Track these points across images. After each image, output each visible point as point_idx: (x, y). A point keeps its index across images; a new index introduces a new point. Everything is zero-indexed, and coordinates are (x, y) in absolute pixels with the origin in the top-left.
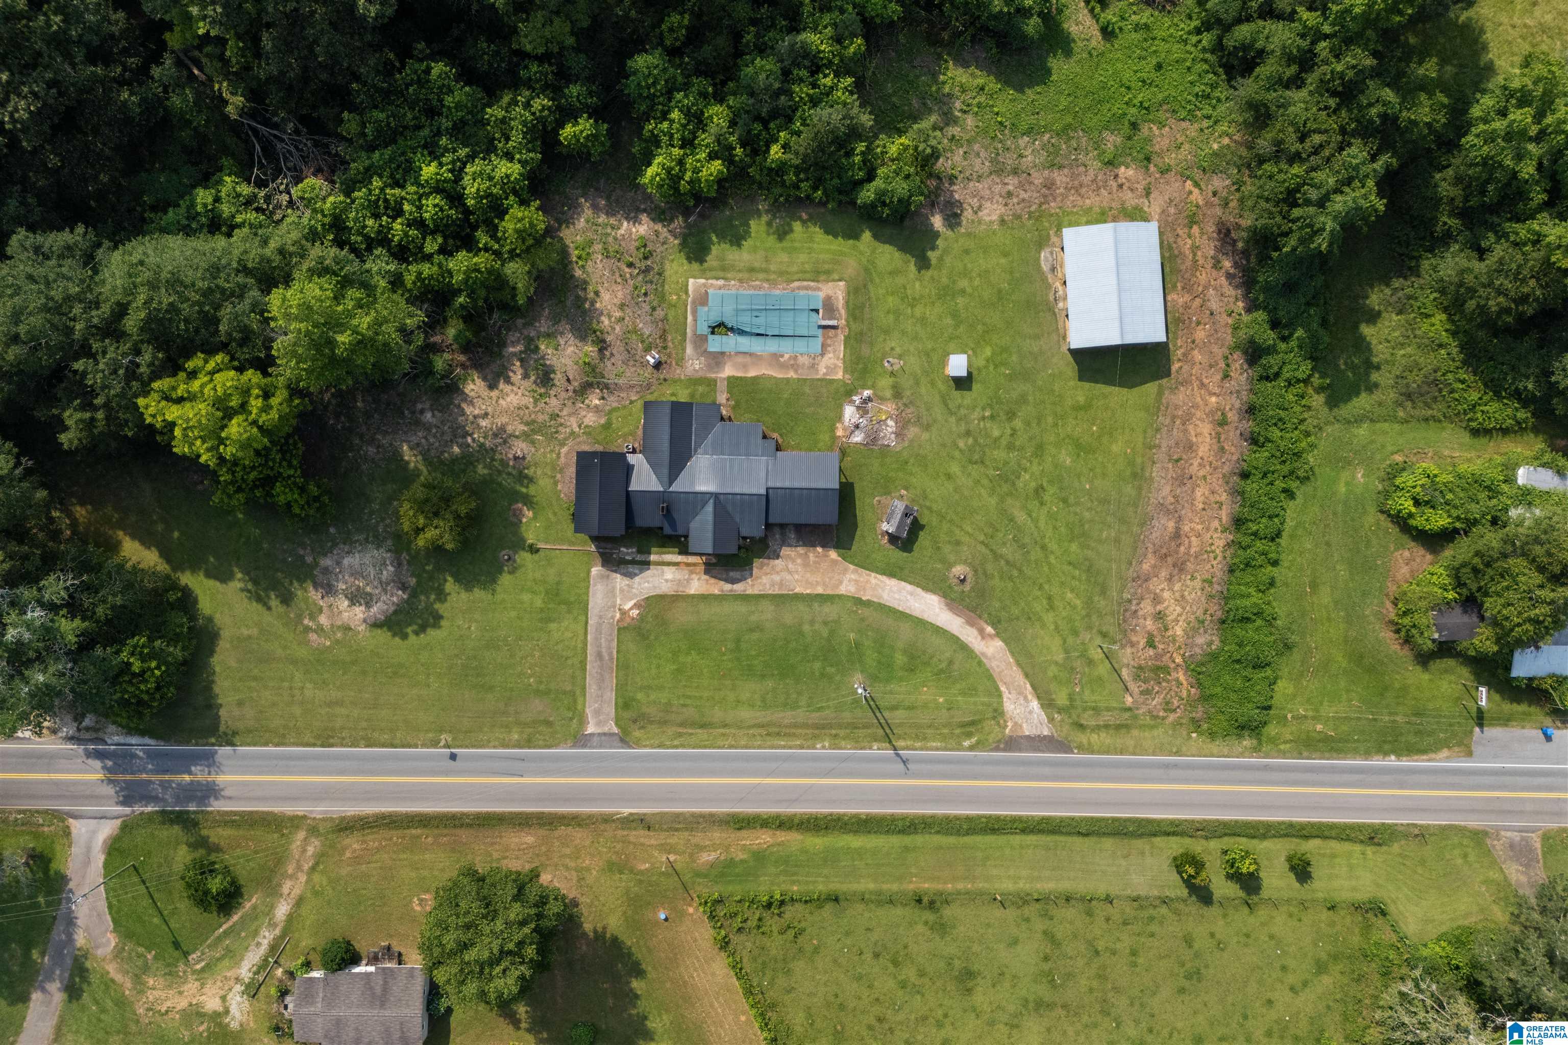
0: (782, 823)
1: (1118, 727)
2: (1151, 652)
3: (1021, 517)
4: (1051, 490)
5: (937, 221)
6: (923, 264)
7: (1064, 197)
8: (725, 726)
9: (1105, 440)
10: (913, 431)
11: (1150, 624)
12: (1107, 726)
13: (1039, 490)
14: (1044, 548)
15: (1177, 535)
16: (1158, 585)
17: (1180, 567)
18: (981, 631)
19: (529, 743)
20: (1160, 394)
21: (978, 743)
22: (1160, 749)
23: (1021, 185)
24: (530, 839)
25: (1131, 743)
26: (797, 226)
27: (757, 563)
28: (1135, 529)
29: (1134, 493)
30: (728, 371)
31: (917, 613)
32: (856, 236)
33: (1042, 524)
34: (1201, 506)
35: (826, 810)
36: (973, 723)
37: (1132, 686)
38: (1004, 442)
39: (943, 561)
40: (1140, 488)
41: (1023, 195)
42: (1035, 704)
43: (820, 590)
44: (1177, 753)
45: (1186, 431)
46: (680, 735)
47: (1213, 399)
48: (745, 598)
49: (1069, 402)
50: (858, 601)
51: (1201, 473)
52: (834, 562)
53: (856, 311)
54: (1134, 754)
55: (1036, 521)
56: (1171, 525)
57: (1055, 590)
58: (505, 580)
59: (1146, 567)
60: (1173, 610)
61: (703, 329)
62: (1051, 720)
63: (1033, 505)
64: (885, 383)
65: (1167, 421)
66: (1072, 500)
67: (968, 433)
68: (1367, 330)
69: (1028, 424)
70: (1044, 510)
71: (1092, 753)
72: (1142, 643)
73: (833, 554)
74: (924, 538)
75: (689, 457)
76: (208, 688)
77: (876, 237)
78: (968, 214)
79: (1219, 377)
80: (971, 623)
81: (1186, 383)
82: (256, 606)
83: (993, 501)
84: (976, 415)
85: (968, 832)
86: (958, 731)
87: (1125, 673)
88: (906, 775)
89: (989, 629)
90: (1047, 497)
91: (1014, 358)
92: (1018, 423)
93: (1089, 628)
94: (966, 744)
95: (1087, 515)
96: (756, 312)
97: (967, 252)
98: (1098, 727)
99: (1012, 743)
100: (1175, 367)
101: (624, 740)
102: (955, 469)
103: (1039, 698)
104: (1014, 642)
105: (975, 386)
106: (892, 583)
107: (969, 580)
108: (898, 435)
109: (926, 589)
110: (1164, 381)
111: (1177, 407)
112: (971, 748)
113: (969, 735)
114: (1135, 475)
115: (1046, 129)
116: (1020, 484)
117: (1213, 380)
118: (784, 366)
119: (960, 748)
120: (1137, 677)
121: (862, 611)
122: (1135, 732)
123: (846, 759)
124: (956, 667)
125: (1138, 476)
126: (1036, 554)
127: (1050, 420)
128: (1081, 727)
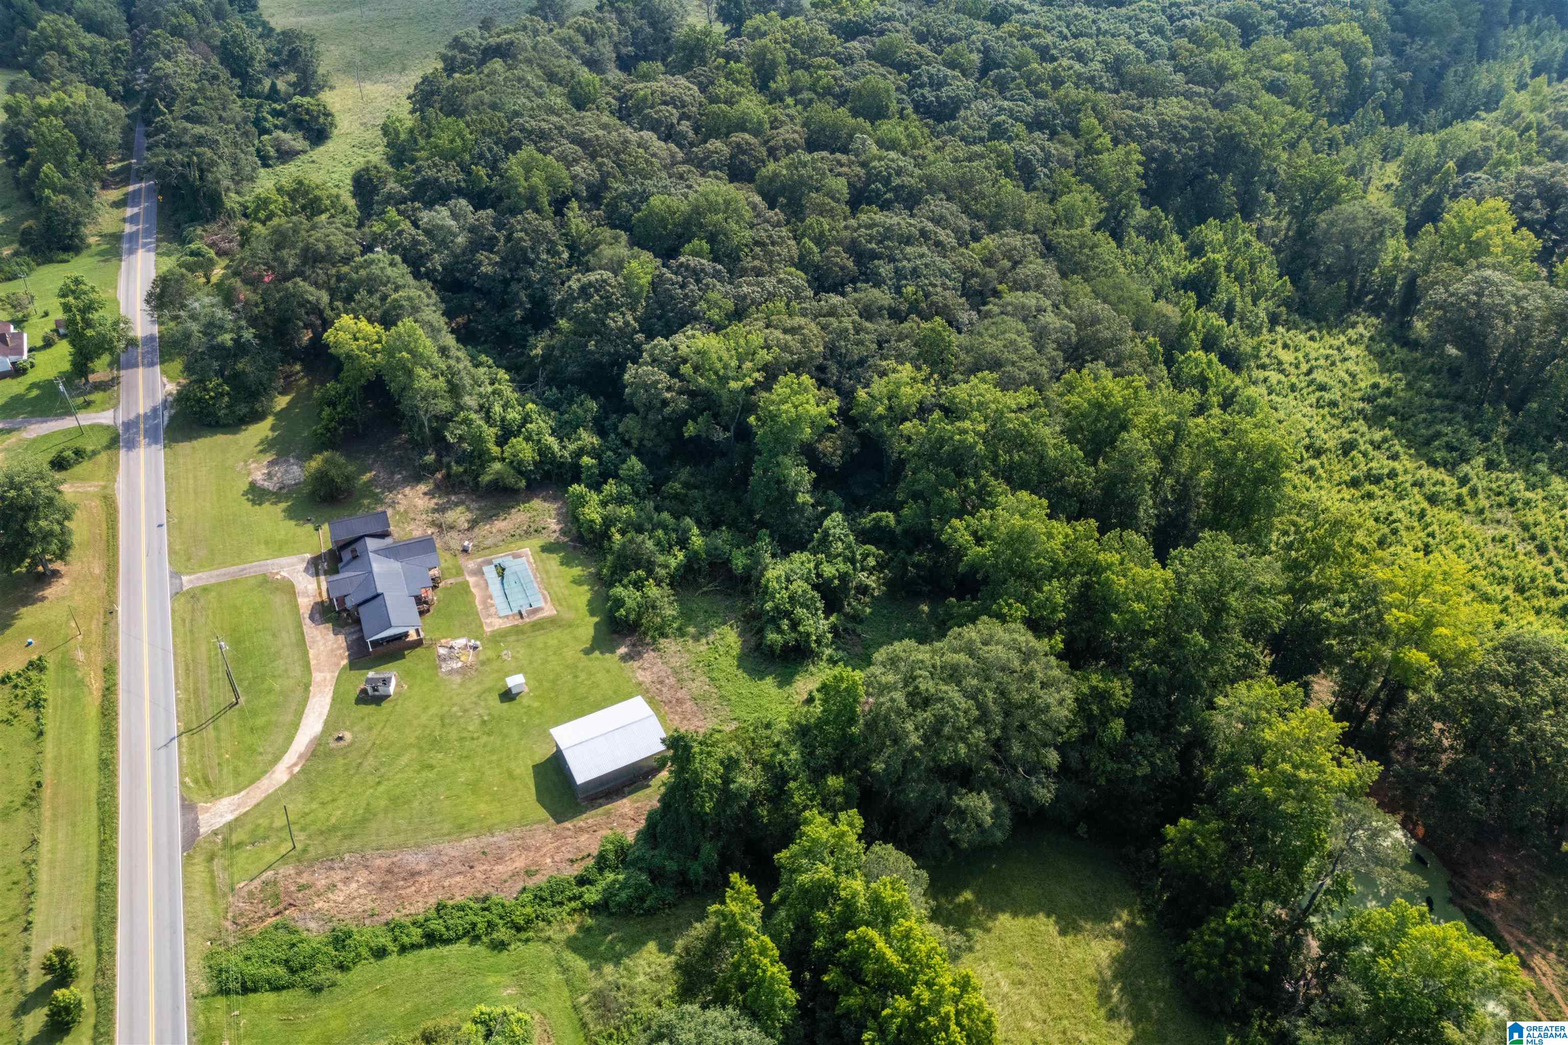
0: (109, 691)
1: (213, 886)
2: (293, 888)
3: (404, 760)
4: (432, 775)
5: (623, 650)
6: (588, 652)
7: (676, 713)
8: (192, 642)
9: (487, 798)
10: (458, 679)
11: (322, 883)
12: (213, 877)
13: (431, 767)
14: (379, 783)
15: (414, 874)
16: (363, 876)
17: (384, 886)
18: (295, 765)
19: (172, 552)
20: (541, 822)
21: (189, 788)
22: (190, 916)
23: (671, 687)
24: (97, 571)
25: (196, 894)
26: (586, 587)
27: (330, 625)
28: (412, 842)
29: (445, 831)
30: (471, 580)
31: (304, 721)
32: (592, 613)
33: (399, 776)
34: (446, 884)
35: (121, 711)
36: (207, 783)
37: (257, 882)
38: (465, 734)
39: (353, 724)
40: (449, 834)
41: (665, 690)
42: (230, 817)
43: (313, 662)
44: (187, 930)
45: (513, 850)
46: (184, 620)
47: (549, 861)
48: (300, 626)
49: (513, 765)
50: (307, 687)
51: (478, 875)
52: (338, 664)
53: (538, 626)
54: (185, 897)
55: (402, 771)
56: (423, 867)
57: (341, 802)
58: (293, 523)
59: (378, 862)
60: (339, 897)
61: (496, 562)
62: (215, 833)
63: (417, 767)
64: (490, 654)
65: (517, 834)
66: (426, 790)
67: (465, 711)
68: (652, 946)
69: (485, 746)
70: (411, 774)
71: (184, 866)
72: (302, 881)
73: (345, 662)
74: (371, 708)
75: (396, 559)
76: (200, 436)
77: (596, 624)
78: (636, 664)
79: (571, 856)
80: (301, 757)
81: (557, 837)
82: (257, 441)
83: (412, 740)
84: (482, 711)
85: (100, 805)
86: (199, 774)
87: (270, 873)
88: (156, 749)
89: (296, 769)
90: (424, 774)
91: (537, 722)
92: (484, 739)
93: (310, 837)
94: (187, 779)
95: (416, 804)
96: (518, 581)
97: (608, 671)
98: (211, 871)
99: (188, 807)
100: (568, 825)
101: (175, 595)
102: (433, 710)
103: (236, 819)
104: (289, 787)
105: (506, 706)
106: (328, 700)
107: (342, 743)
108: (451, 672)
109: (326, 723)
110: (552, 821)
111: (533, 837)
112: (182, 783)
113: (196, 781)
114: (461, 827)
115: (719, 687)
116: (432, 754)
117: (567, 853)
118: (484, 602)
119: (182, 775)
120: (266, 883)
121: (299, 691)
122: (208, 897)
123: (167, 710)
124: (260, 758)
125: (461, 829)
126: (371, 780)
127: (495, 758)
128: (211, 858)
